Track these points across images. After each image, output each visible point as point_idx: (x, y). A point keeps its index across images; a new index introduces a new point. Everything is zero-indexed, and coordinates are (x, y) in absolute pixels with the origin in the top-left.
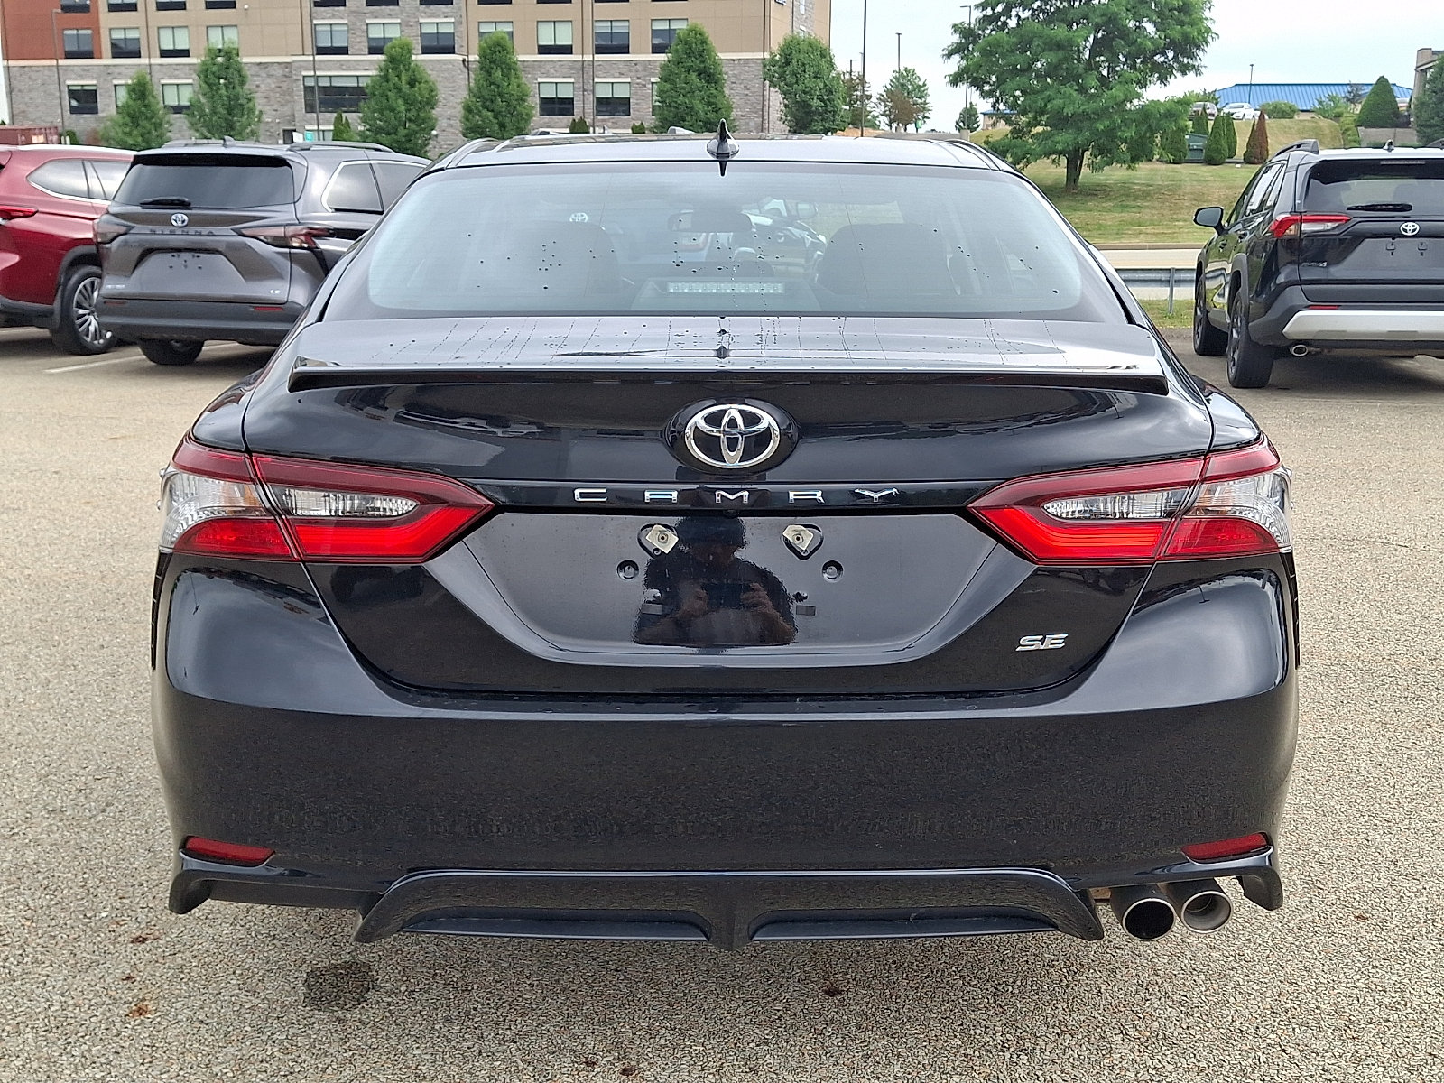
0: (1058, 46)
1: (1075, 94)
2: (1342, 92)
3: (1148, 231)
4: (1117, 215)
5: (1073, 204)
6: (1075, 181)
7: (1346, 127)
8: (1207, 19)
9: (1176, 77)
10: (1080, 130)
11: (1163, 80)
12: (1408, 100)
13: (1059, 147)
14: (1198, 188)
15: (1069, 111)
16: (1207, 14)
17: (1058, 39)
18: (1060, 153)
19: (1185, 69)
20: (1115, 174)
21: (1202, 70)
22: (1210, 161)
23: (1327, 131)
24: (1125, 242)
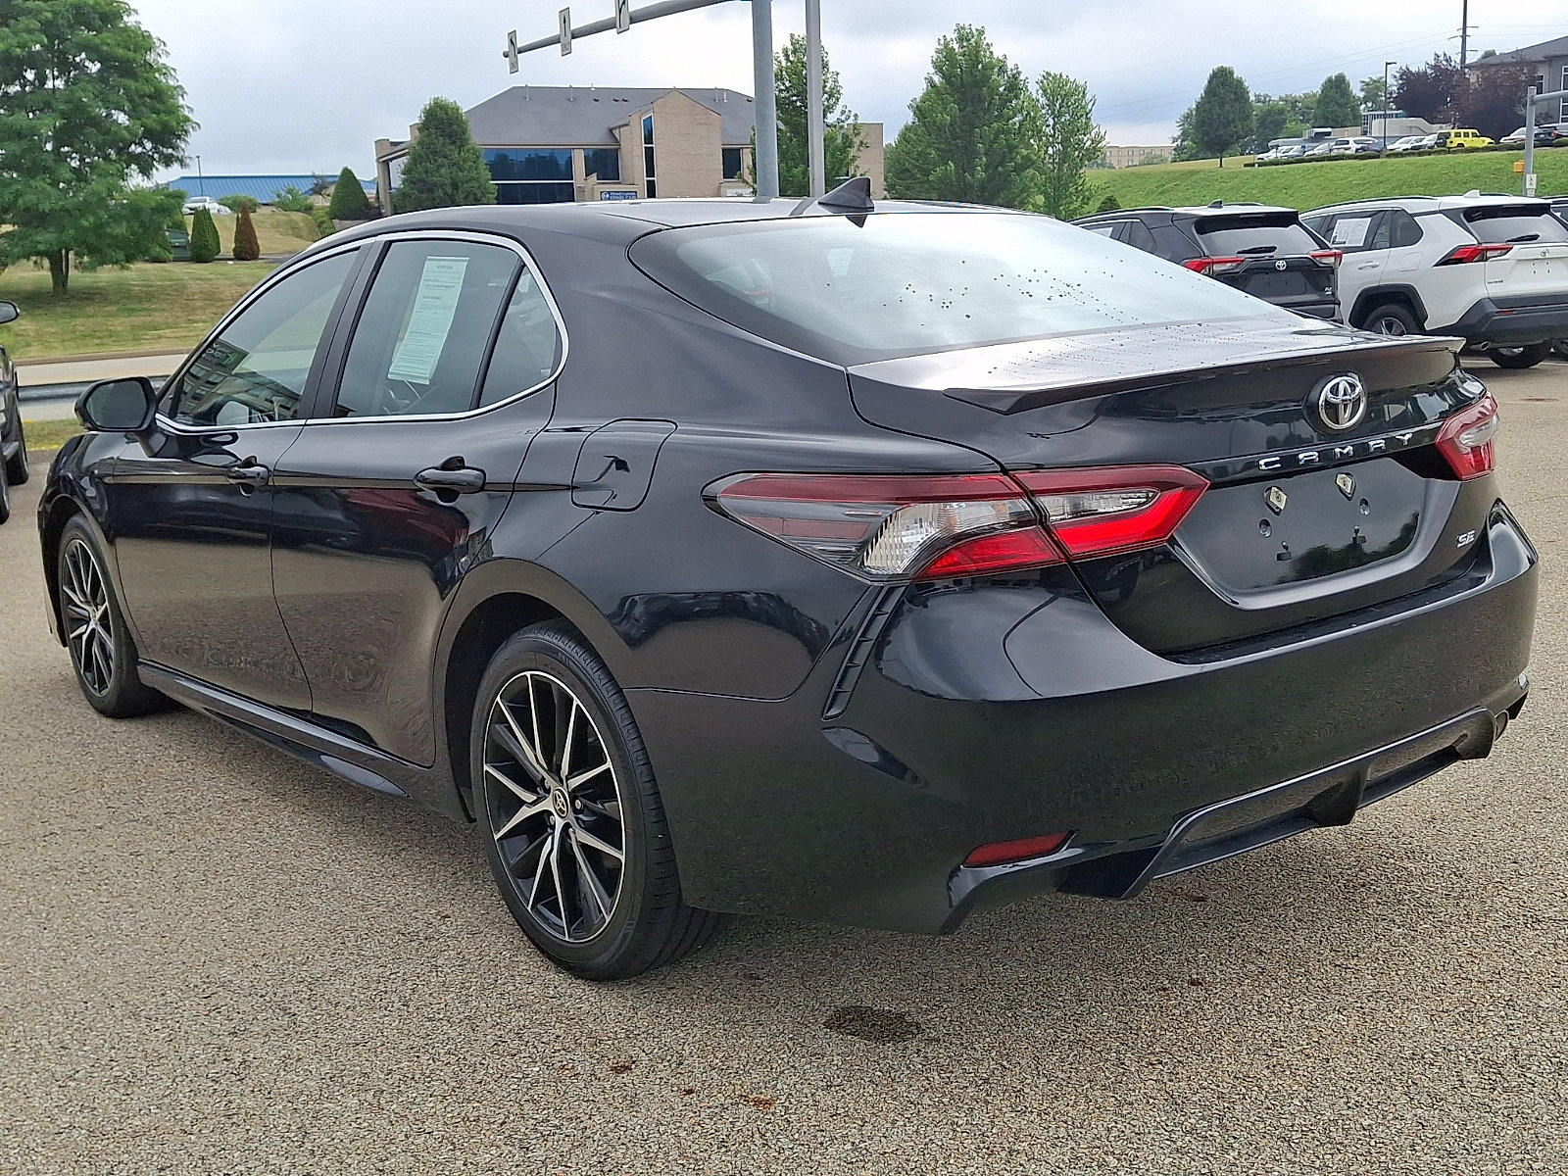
0: (20, 135)
1: (49, 188)
2: (309, 185)
3: (168, 335)
4: (125, 319)
5: (68, 310)
6: (64, 283)
7: (321, 219)
8: (182, 107)
9: (157, 169)
10: (61, 229)
11: (145, 171)
12: (375, 192)
13: (41, 247)
14: (206, 286)
15: (45, 207)
16: (181, 102)
17: (18, 127)
18: (39, 254)
19: (168, 161)
20: (107, 275)
21: (188, 161)
22: (199, 259)
23: (301, 225)
24: (147, 348)
